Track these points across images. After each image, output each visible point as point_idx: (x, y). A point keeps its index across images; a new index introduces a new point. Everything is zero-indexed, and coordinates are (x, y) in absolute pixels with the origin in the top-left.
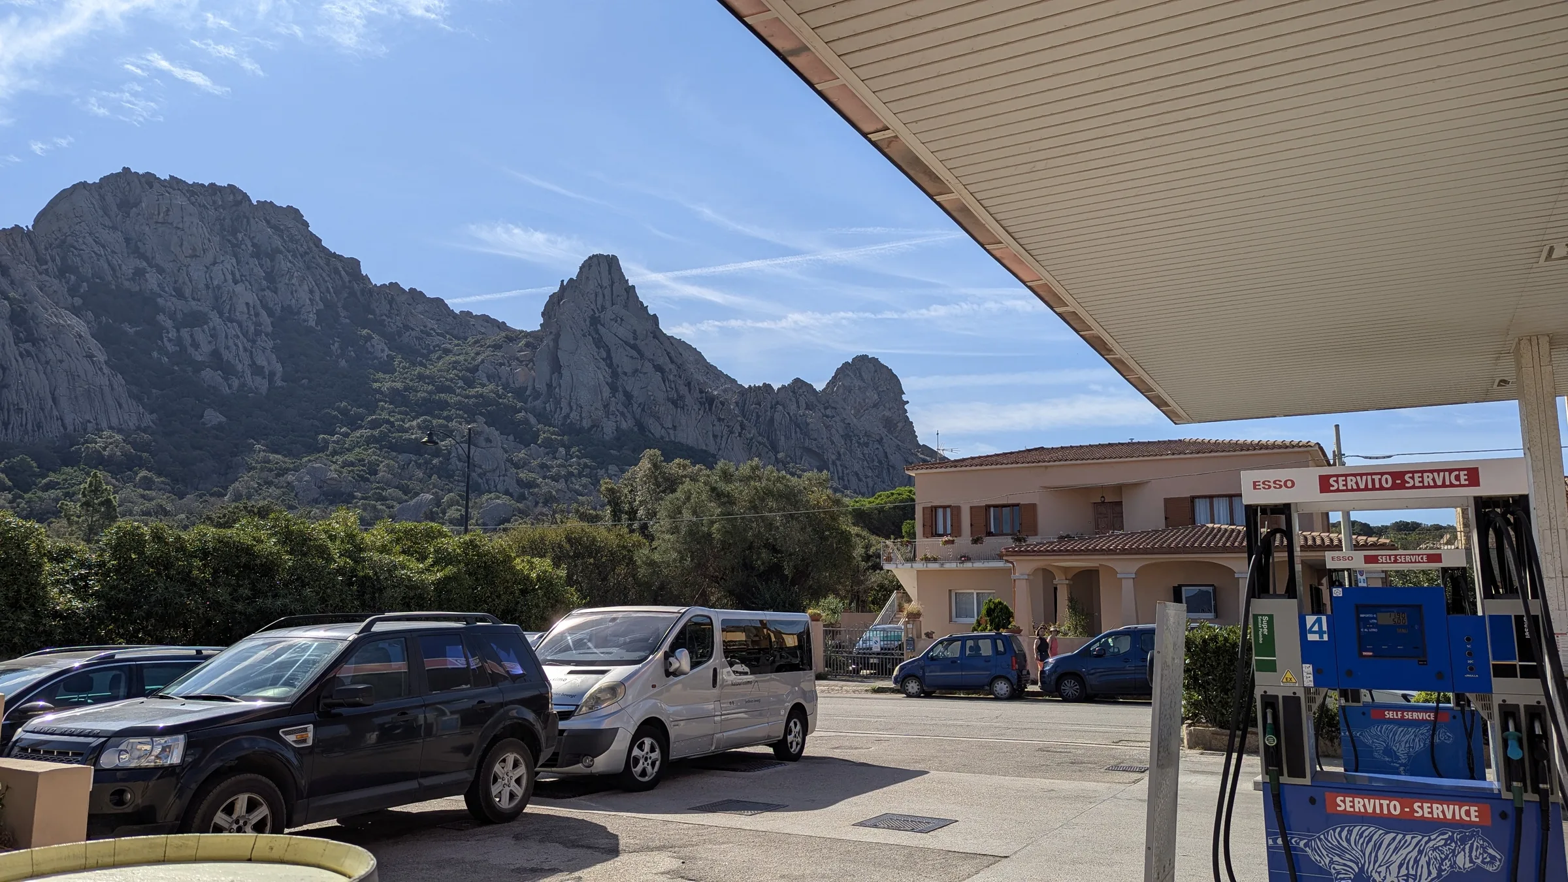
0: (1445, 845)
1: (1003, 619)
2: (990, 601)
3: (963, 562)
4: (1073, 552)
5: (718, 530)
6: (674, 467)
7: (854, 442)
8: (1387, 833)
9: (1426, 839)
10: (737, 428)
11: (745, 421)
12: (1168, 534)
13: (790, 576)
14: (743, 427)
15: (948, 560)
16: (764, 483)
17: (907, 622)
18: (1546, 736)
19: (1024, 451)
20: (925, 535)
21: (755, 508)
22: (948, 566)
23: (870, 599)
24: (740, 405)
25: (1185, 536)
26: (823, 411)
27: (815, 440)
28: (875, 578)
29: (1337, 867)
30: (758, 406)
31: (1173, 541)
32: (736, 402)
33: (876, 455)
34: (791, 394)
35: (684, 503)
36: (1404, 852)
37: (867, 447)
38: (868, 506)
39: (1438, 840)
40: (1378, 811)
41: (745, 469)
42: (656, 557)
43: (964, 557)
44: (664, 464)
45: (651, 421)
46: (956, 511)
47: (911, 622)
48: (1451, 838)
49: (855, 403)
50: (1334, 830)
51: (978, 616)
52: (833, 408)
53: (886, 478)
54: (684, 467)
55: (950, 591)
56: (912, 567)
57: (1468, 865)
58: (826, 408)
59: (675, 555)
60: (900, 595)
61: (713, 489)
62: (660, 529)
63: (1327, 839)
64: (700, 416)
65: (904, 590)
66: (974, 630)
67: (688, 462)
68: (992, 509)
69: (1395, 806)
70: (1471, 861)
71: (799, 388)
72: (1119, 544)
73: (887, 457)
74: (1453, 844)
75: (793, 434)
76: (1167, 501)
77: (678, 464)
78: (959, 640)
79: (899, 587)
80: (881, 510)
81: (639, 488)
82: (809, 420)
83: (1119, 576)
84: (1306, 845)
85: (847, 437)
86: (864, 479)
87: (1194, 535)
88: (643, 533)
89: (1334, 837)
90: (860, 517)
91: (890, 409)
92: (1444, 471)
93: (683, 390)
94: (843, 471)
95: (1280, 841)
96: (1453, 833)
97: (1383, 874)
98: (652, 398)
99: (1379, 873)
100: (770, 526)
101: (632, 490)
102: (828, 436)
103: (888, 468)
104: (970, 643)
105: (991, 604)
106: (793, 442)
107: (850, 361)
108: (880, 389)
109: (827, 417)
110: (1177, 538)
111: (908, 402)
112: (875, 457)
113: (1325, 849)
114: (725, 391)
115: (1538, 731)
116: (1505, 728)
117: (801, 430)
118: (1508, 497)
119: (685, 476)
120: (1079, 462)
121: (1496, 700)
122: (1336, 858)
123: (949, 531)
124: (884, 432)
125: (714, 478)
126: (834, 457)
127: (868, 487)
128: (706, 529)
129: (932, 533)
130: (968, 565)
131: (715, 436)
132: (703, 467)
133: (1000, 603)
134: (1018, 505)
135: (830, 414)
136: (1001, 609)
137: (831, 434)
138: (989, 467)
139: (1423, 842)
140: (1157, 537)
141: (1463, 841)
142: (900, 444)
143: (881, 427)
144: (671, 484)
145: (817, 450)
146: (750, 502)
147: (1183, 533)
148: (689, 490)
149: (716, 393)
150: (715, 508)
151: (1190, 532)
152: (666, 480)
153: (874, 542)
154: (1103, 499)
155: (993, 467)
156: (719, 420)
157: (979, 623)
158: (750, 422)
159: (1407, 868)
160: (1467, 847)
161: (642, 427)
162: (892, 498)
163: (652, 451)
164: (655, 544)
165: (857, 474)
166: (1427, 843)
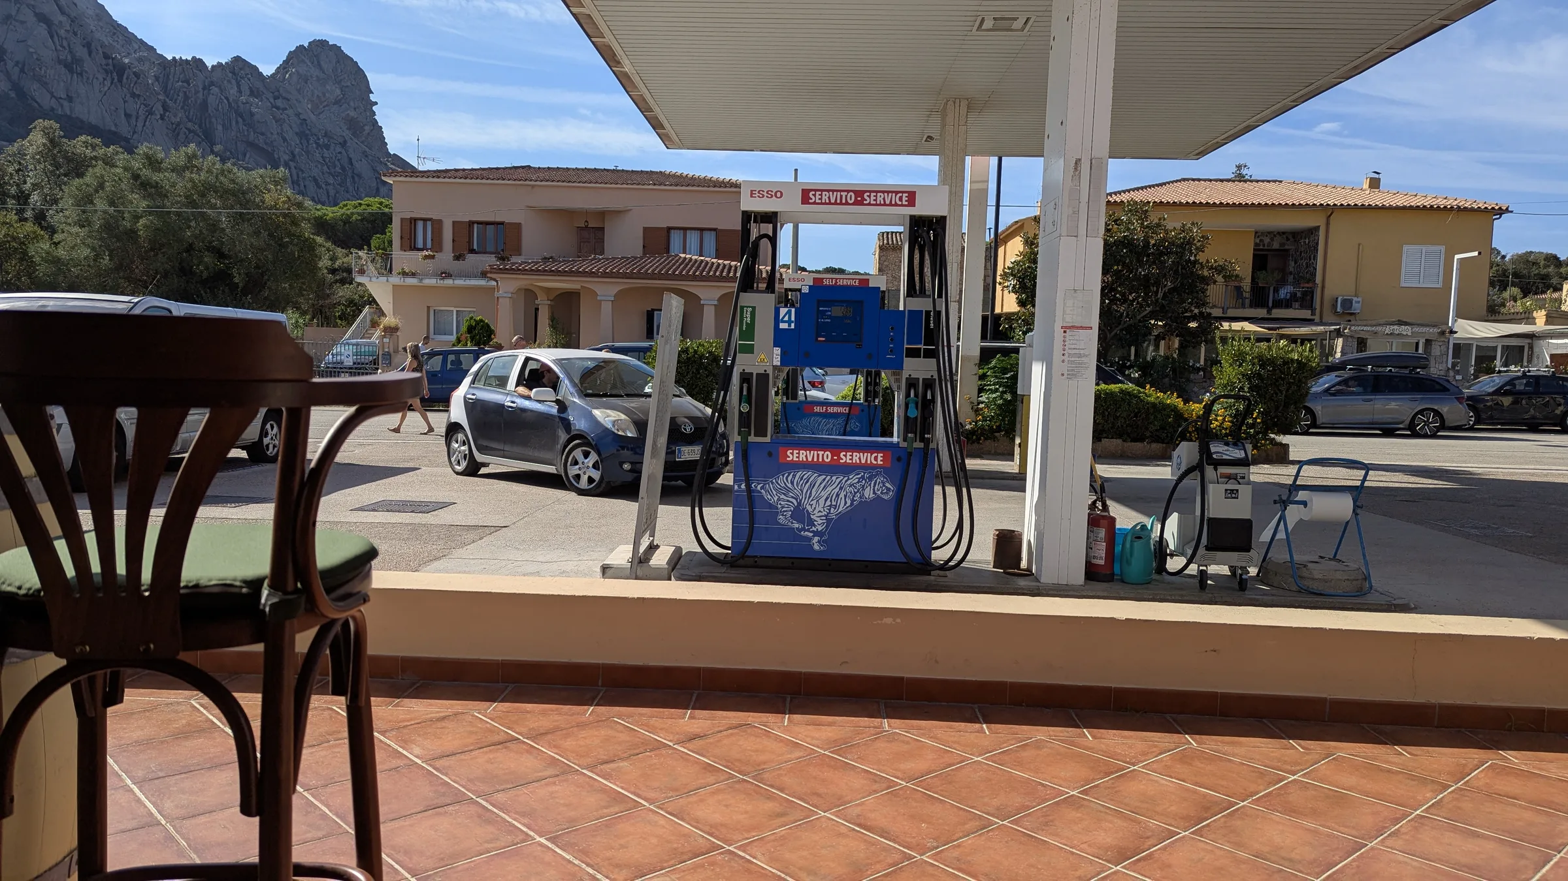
0: (858, 482)
1: (484, 337)
2: (471, 318)
3: (443, 279)
4: (558, 273)
5: (145, 226)
6: (80, 145)
7: (311, 142)
8: (820, 475)
9: (846, 478)
10: (158, 110)
11: (167, 100)
12: (645, 261)
13: (241, 285)
14: (165, 108)
15: (427, 275)
16: (203, 175)
17: (384, 336)
18: (933, 400)
19: (510, 168)
20: (403, 248)
21: (192, 204)
22: (428, 282)
23: (337, 314)
24: (161, 80)
25: (661, 264)
26: (272, 100)
27: (263, 134)
28: (343, 293)
29: (782, 503)
30: (185, 84)
31: (650, 267)
32: (155, 76)
33: (339, 160)
34: (230, 75)
35: (97, 191)
36: (829, 489)
37: (328, 150)
38: (331, 215)
39: (854, 478)
40: (815, 460)
41: (178, 157)
42: (61, 252)
43: (445, 273)
44: (64, 140)
45: (36, 86)
46: (437, 225)
47: (388, 336)
48: (863, 477)
49: (313, 95)
50: (783, 475)
51: (457, 333)
52: (284, 98)
53: (351, 189)
54: (94, 147)
55: (428, 307)
56: (387, 281)
57: (872, 495)
58: (276, 98)
59: (86, 252)
60: (372, 310)
61: (136, 177)
62: (63, 220)
63: (777, 483)
64: (106, 88)
65: (378, 305)
66: (454, 345)
67: (98, 141)
68: (475, 226)
69: (827, 455)
70: (874, 493)
71: (241, 69)
72: (601, 268)
73: (352, 164)
74: (864, 482)
75: (234, 123)
76: (646, 230)
77: (84, 143)
78: (441, 354)
79: (372, 301)
80: (346, 221)
81: (31, 167)
82: (254, 110)
83: (599, 298)
84: (762, 488)
85: (302, 135)
86: (323, 186)
87: (669, 263)
88: (40, 224)
89: (783, 480)
90: (322, 226)
91: (355, 109)
92: (892, 192)
93: (81, 52)
94: (298, 175)
95: (743, 486)
96: (864, 473)
97: (813, 507)
98: (35, 57)
99: (811, 505)
100: (214, 227)
101: (19, 170)
102: (279, 131)
103: (353, 177)
104: (451, 357)
105: (472, 321)
106: (233, 133)
107: (306, 45)
108: (343, 84)
109: (278, 108)
110: (653, 265)
111: (376, 103)
112: (337, 163)
113: (775, 490)
114: (140, 60)
115: (929, 397)
116: (908, 395)
117: (244, 120)
118: (933, 217)
119: (96, 158)
120: (565, 184)
121: (905, 375)
122: (782, 496)
123: (429, 245)
124: (347, 134)
125: (136, 165)
126: (286, 157)
127: (328, 196)
128: (129, 224)
129: (411, 247)
130: (449, 282)
131: (128, 116)
132: (121, 150)
133: (481, 321)
134: (502, 223)
135: (282, 106)
136: (483, 326)
137: (282, 129)
138: (473, 181)
139: (844, 481)
140: (636, 263)
141: (870, 478)
142: (367, 150)
143: (345, 128)
144: (78, 167)
145: (265, 147)
146: (187, 197)
147: (659, 261)
148: (102, 176)
149: (126, 61)
150: (138, 202)
151: (665, 260)
152: (69, 160)
153: (340, 255)
154: (586, 224)
155: (478, 181)
156: (133, 95)
157: (459, 341)
158: (175, 103)
159: (831, 501)
160: (873, 483)
161: (22, 94)
162: (359, 210)
163: (47, 123)
164: (58, 237)
165: (315, 180)
166: (846, 481)
